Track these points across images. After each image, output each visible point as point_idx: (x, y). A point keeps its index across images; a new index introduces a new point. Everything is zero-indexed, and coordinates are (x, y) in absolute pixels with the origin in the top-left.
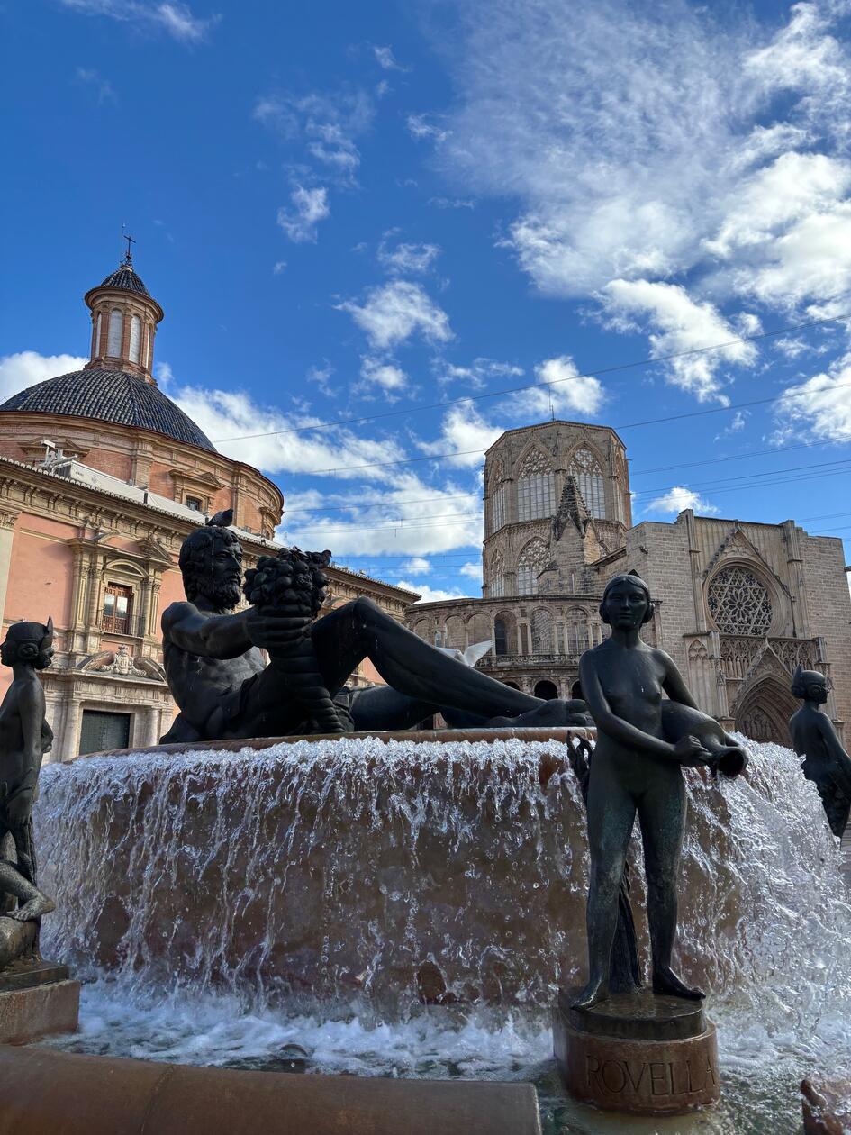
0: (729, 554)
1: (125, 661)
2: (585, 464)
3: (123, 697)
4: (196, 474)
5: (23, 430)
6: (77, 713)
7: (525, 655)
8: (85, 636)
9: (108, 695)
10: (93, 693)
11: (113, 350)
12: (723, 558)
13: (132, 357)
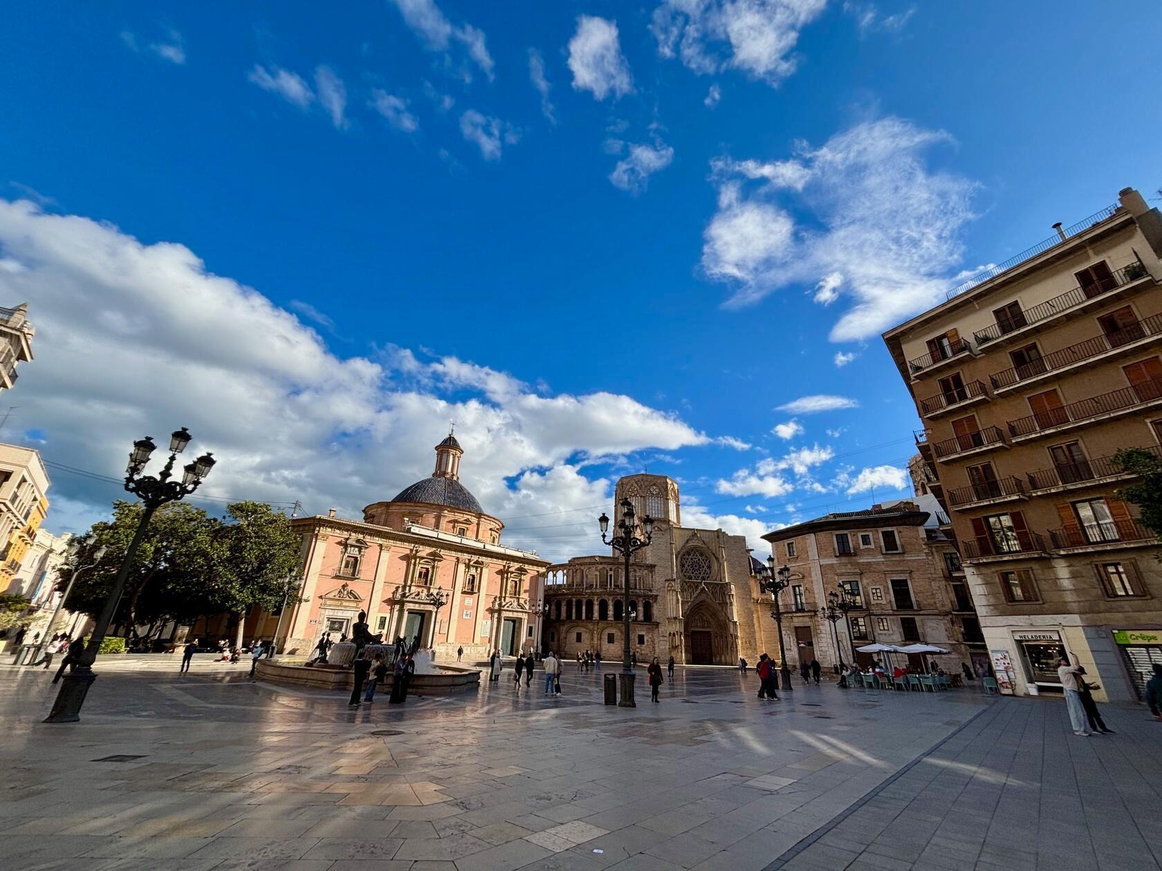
0: (691, 544)
1: (424, 595)
2: (655, 493)
3: (422, 607)
4: (462, 520)
5: (403, 508)
6: (406, 613)
7: (596, 588)
8: (410, 587)
9: (417, 607)
10: (411, 606)
11: (443, 469)
12: (688, 545)
13: (449, 470)
